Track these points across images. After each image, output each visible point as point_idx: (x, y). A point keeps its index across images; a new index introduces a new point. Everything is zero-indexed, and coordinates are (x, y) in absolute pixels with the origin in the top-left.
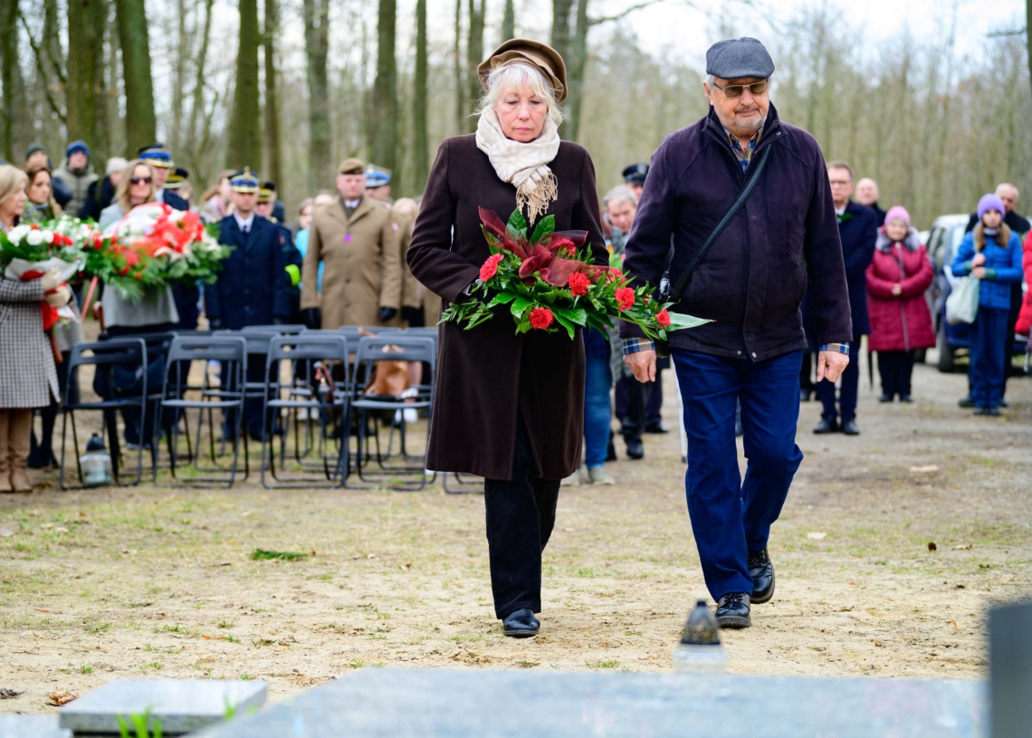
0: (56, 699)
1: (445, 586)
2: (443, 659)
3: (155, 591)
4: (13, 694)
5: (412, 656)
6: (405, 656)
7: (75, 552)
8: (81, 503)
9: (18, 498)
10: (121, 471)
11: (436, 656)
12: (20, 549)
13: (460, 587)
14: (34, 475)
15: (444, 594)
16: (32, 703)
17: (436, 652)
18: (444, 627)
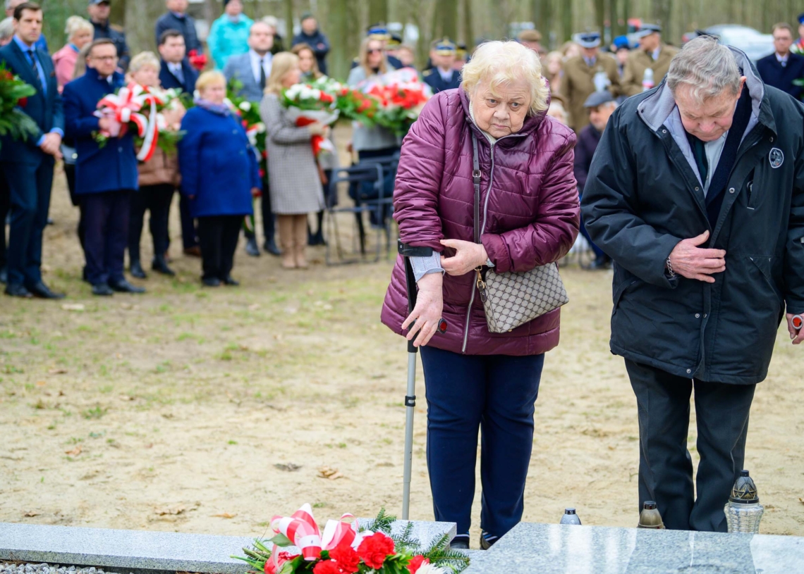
0: (323, 473)
1: (579, 361)
2: (576, 433)
3: (388, 363)
4: (296, 468)
5: (555, 430)
6: (551, 430)
7: (337, 326)
8: (341, 277)
9: (300, 273)
10: (367, 248)
11: (572, 430)
12: (301, 325)
13: (589, 360)
14: (311, 252)
15: (578, 367)
16: (308, 475)
17: (571, 427)
18: (578, 402)
